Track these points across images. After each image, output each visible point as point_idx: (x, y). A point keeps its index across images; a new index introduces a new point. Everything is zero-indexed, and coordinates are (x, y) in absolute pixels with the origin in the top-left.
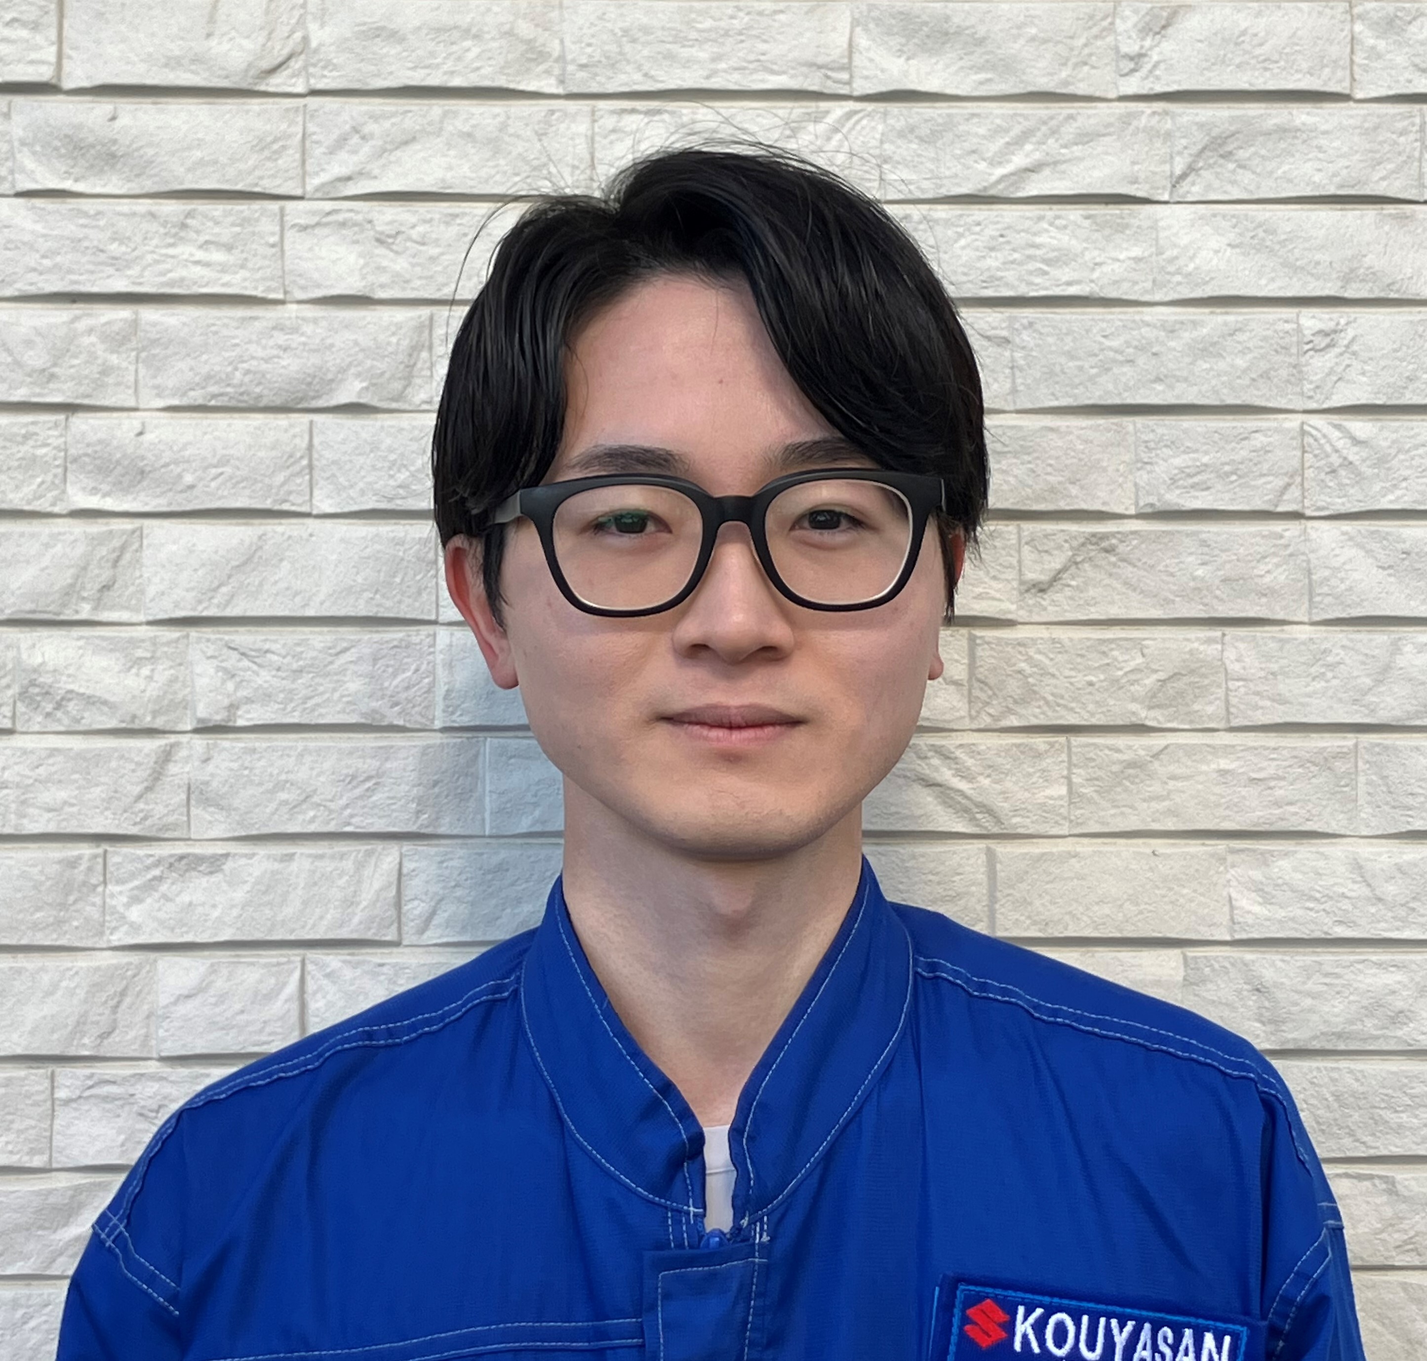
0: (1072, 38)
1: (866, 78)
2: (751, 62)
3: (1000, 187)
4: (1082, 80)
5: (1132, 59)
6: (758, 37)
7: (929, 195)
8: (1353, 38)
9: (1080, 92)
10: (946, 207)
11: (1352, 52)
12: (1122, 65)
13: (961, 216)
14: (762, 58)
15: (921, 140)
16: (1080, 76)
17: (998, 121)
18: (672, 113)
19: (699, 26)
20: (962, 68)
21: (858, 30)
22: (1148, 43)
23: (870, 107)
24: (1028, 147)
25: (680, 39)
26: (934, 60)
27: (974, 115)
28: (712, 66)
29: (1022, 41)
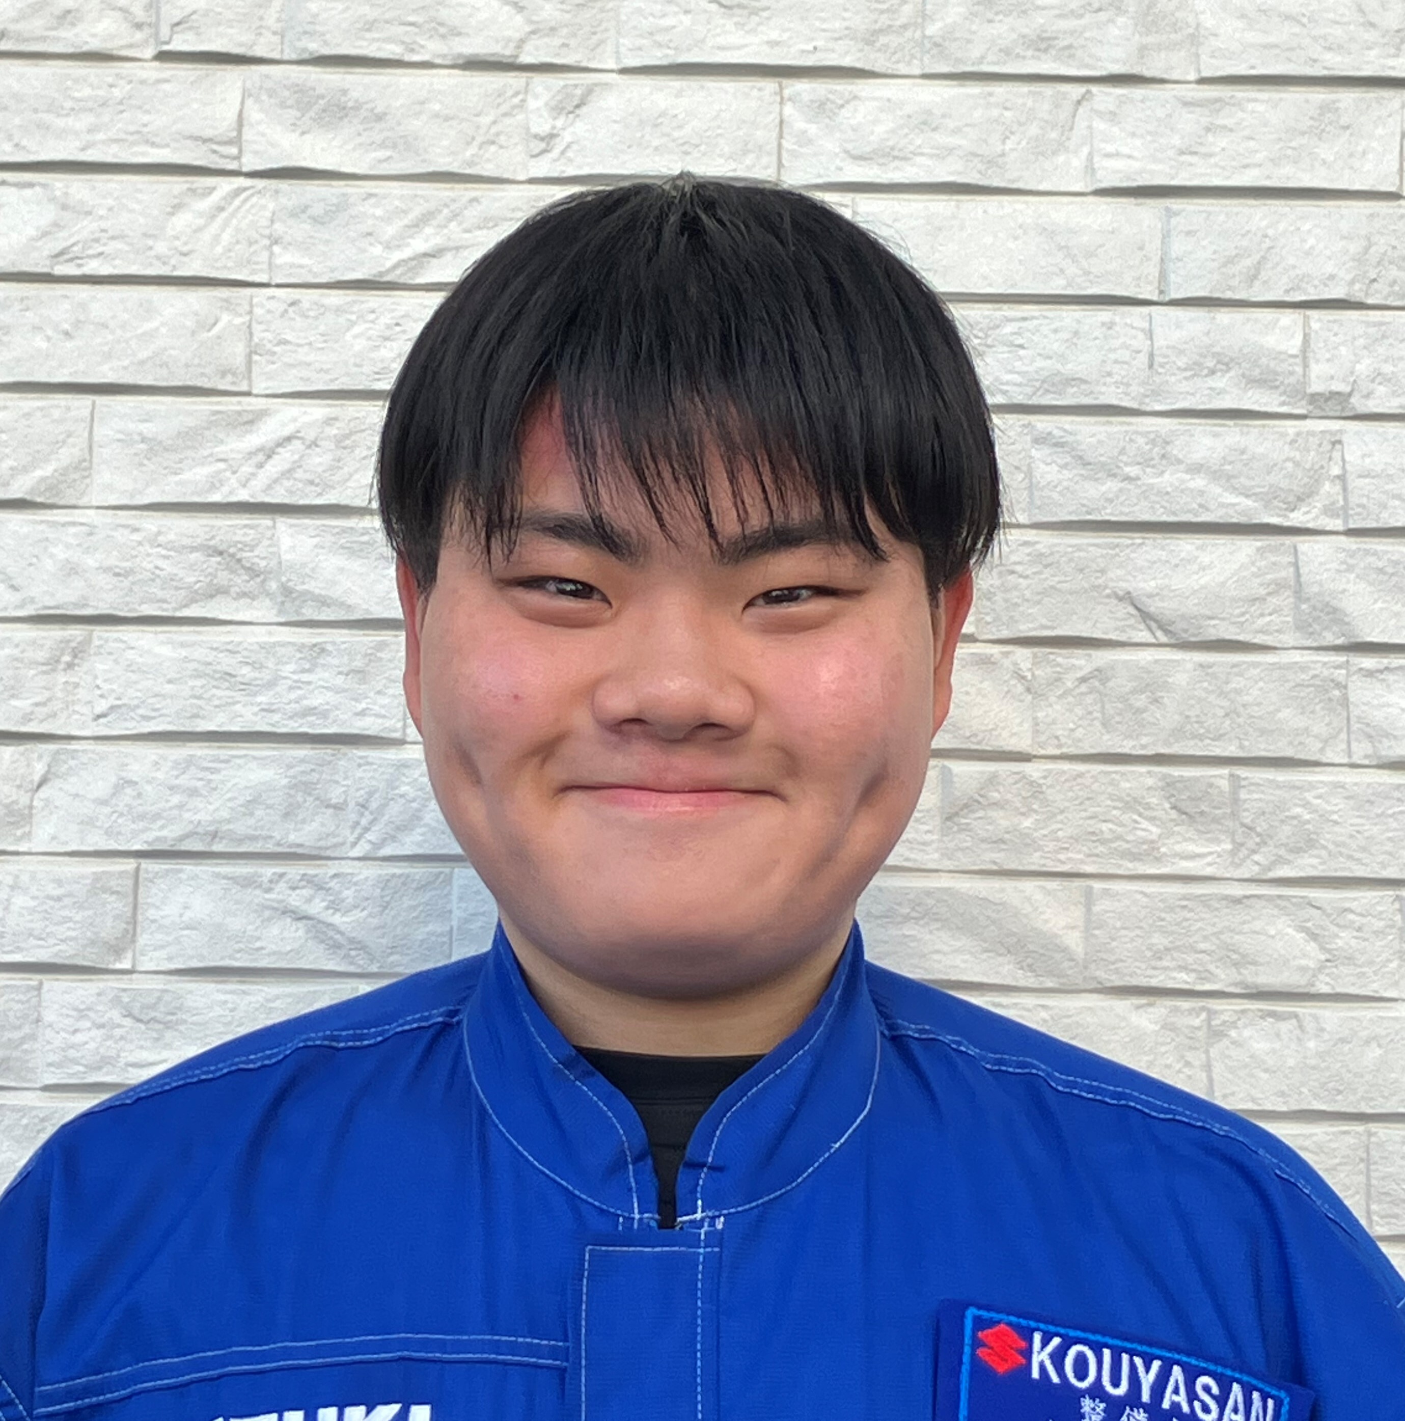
0: (477, 115)
1: (256, 153)
2: (132, 134)
3: (398, 272)
4: (488, 160)
5: (542, 139)
6: (140, 107)
7: (324, 280)
8: (781, 122)
9: (485, 173)
10: (341, 292)
11: (781, 136)
12: (532, 145)
13: (355, 302)
14: (145, 130)
15: (315, 220)
16: (487, 156)
17: (397, 203)
18: (44, 186)
19: (77, 95)
20: (360, 144)
21: (249, 102)
22: (559, 123)
23: (260, 183)
24: (428, 230)
25: (53, 108)
26: (330, 136)
27: (370, 195)
28: (89, 137)
29: (424, 117)
